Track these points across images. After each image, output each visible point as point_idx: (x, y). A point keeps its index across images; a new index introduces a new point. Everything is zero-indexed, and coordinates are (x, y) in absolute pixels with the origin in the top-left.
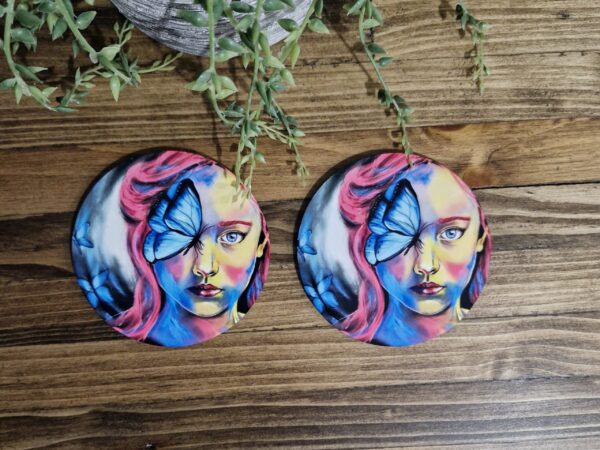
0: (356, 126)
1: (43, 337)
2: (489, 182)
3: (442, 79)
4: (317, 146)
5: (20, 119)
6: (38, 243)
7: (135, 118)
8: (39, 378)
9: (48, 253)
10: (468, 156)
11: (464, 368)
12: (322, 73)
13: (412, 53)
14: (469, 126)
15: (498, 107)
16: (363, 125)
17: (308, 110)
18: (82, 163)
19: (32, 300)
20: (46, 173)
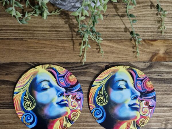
0: (121, 38)
1: (7, 106)
2: (165, 60)
3: (150, 24)
4: (107, 44)
5: (3, 28)
6: (7, 73)
7: (44, 31)
8: (4, 121)
9: (10, 76)
10: (159, 51)
11: (155, 124)
12: (110, 19)
13: (141, 14)
14: (159, 40)
15: (169, 34)
16: (123, 38)
17: (104, 31)
18: (24, 45)
19: (4, 93)
20: (12, 48)
